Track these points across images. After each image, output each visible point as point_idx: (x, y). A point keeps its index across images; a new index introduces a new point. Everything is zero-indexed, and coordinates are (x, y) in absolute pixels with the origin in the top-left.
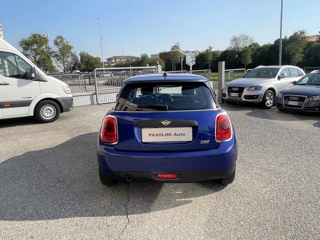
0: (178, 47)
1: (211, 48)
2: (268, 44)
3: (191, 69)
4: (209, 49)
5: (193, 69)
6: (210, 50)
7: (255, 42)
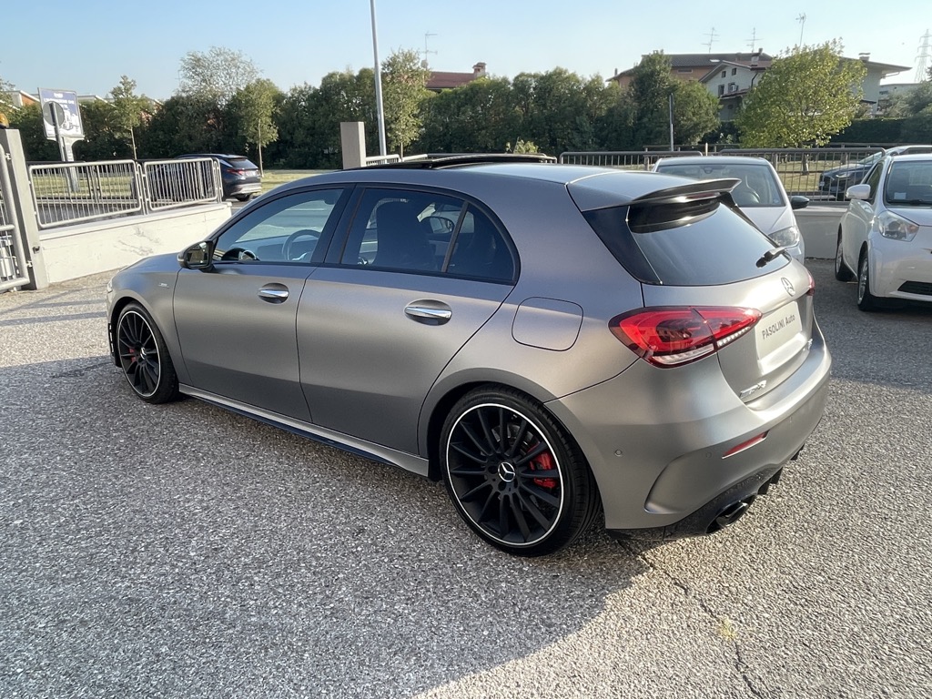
1: (128, 86)
2: (303, 86)
3: (71, 157)
4: (123, 87)
5: (77, 159)
6: (127, 90)
7: (263, 77)
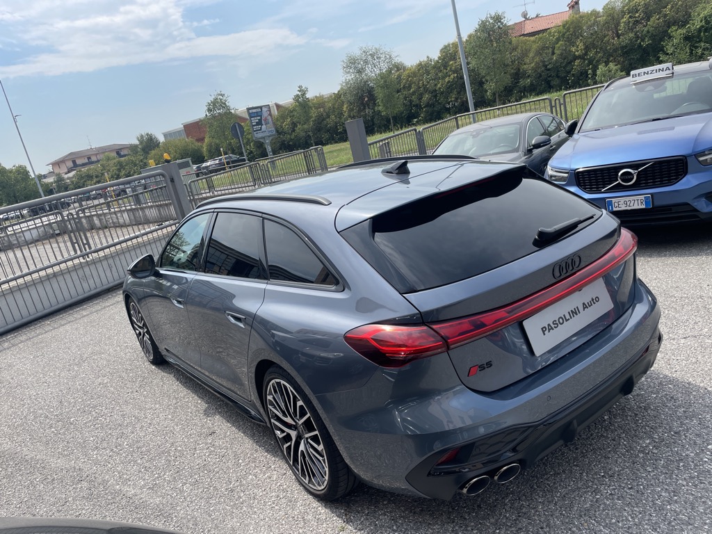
0: (223, 105)
1: (303, 92)
2: (426, 59)
3: (269, 149)
4: (300, 93)
7: (398, 60)
